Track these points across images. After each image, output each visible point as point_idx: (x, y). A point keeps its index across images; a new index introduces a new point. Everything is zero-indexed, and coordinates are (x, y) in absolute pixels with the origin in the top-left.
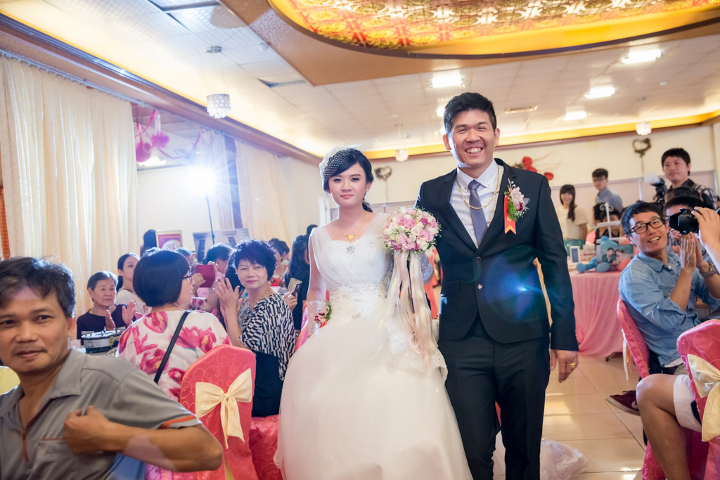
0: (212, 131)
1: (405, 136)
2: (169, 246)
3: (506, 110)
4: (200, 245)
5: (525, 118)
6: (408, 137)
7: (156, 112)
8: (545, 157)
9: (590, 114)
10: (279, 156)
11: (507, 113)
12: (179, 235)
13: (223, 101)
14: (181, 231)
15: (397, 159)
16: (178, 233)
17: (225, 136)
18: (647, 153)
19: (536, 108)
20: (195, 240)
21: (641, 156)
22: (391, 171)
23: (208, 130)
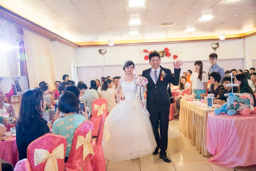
0: (6, 21)
6: (114, 35)
8: (174, 48)
10: (51, 40)
15: (109, 45)
17: (15, 25)
18: (217, 49)
21: (215, 50)
22: (106, 51)
23: (4, 20)
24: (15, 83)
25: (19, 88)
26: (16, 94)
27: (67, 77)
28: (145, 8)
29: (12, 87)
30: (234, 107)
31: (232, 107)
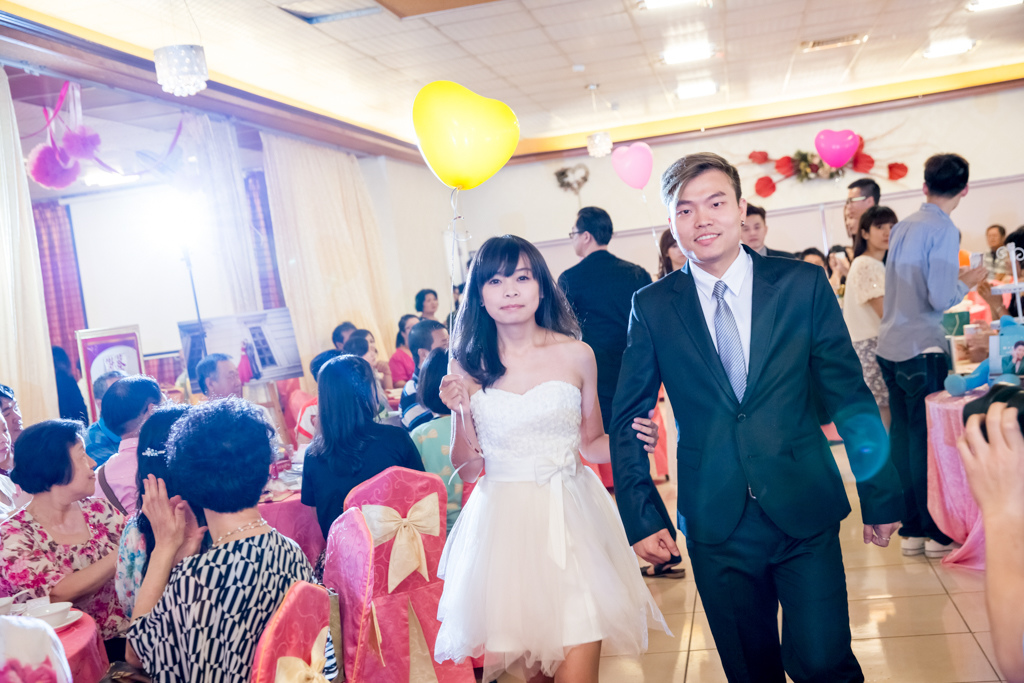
0: (206, 117)
1: (609, 105)
2: (109, 360)
3: (804, 44)
4: (193, 345)
5: (849, 56)
6: (615, 106)
7: (71, 85)
8: (890, 132)
9: (979, 43)
10: (359, 157)
11: (807, 50)
12: (134, 335)
13: (188, 60)
14: (136, 327)
15: (591, 154)
16: (130, 331)
17: (235, 124)
19: (865, 38)
20: (182, 338)
22: (587, 173)
23: (197, 114)
24: (254, 336)
25: (267, 355)
26: (258, 376)
27: (430, 296)
28: (711, 5)
29: (244, 353)
30: (1014, 367)
31: (1009, 367)
